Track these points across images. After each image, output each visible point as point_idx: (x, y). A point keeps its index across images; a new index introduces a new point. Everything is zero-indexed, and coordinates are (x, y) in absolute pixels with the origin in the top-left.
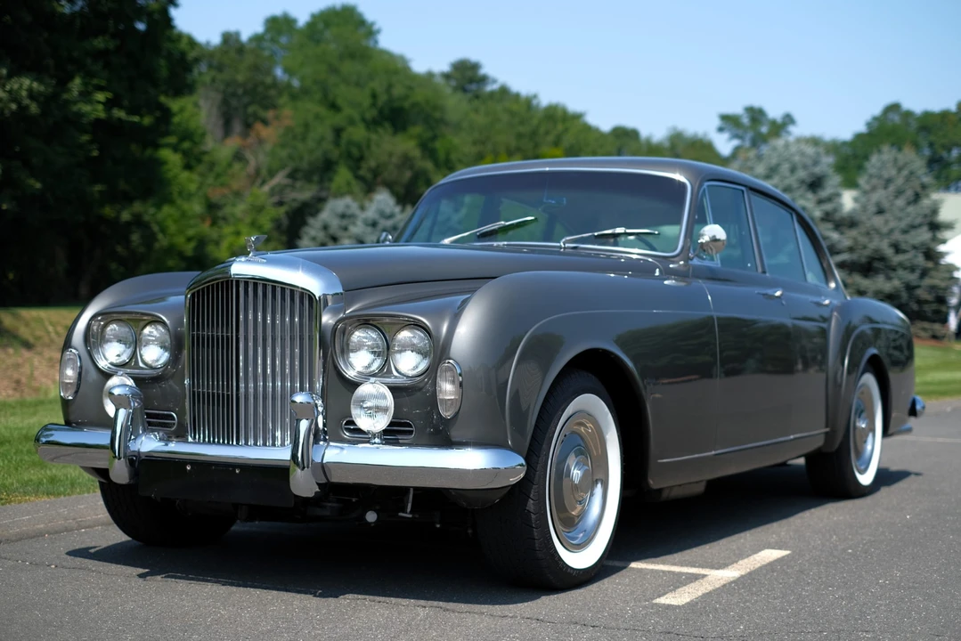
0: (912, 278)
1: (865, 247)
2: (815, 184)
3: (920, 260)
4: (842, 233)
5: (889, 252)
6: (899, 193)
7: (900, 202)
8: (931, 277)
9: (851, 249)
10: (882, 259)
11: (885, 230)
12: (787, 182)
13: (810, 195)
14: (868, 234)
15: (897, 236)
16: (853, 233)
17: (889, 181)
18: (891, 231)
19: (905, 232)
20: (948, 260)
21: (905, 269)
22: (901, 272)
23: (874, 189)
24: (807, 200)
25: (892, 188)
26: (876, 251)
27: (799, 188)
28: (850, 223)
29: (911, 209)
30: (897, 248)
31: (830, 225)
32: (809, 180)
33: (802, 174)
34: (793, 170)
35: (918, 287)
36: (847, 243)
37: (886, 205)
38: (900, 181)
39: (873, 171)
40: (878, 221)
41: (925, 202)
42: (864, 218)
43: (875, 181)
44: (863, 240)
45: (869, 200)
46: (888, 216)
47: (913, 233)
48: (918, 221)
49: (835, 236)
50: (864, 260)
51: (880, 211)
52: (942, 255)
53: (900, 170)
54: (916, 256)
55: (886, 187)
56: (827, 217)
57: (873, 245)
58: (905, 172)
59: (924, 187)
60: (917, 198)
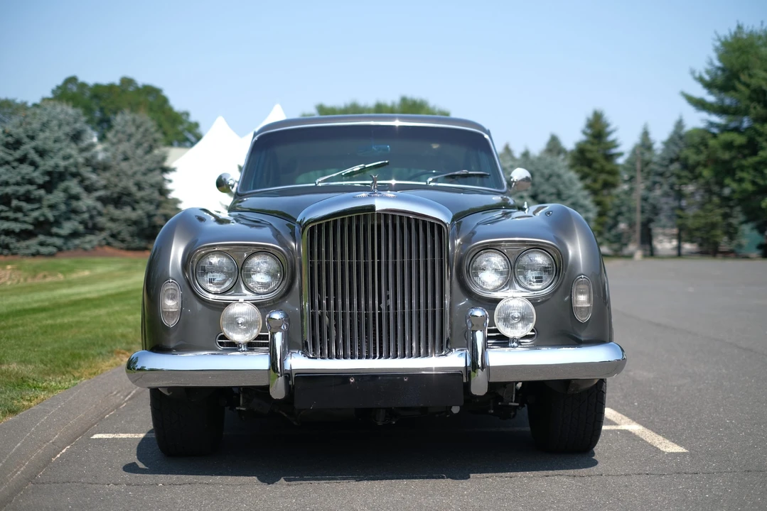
0: (151, 208)
1: (116, 186)
2: (76, 137)
3: (156, 195)
4: (98, 175)
5: (134, 189)
6: (138, 145)
7: (140, 152)
8: (164, 208)
9: (105, 187)
10: (129, 194)
11: (130, 172)
12: (56, 135)
13: (73, 145)
14: (118, 175)
15: (139, 177)
16: (107, 174)
17: (130, 136)
18: (135, 173)
19: (145, 174)
20: (172, 196)
21: (146, 201)
22: (143, 204)
23: (120, 141)
24: (72, 148)
25: (133, 141)
26: (125, 188)
27: (65, 140)
28: (103, 167)
29: (148, 157)
30: (139, 186)
31: (89, 169)
32: (71, 134)
33: (67, 129)
34: (60, 126)
35: (155, 215)
36: (103, 182)
37: (130, 153)
38: (138, 136)
39: (118, 128)
40: (124, 165)
41: (156, 152)
42: (114, 163)
43: (120, 135)
44: (114, 180)
45: (117, 150)
46: (132, 161)
47: (150, 175)
48: (154, 166)
49: (94, 177)
50: (115, 195)
51: (126, 159)
52: (169, 191)
53: (138, 127)
54: (153, 193)
55: (129, 140)
56: (88, 163)
57: (121, 185)
58: (141, 130)
59: (155, 141)
60: (150, 150)
